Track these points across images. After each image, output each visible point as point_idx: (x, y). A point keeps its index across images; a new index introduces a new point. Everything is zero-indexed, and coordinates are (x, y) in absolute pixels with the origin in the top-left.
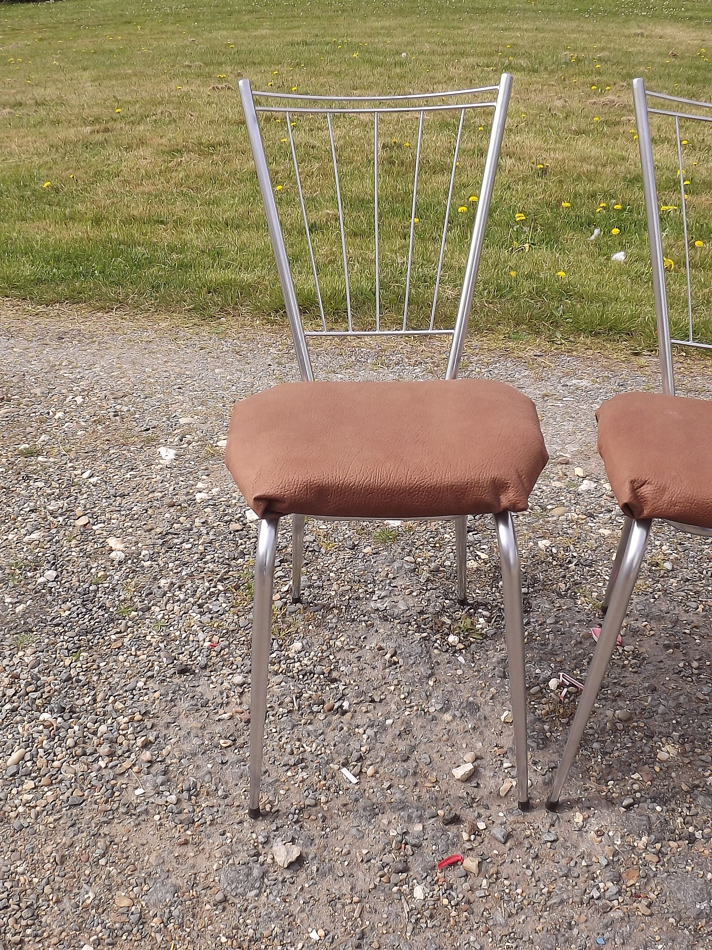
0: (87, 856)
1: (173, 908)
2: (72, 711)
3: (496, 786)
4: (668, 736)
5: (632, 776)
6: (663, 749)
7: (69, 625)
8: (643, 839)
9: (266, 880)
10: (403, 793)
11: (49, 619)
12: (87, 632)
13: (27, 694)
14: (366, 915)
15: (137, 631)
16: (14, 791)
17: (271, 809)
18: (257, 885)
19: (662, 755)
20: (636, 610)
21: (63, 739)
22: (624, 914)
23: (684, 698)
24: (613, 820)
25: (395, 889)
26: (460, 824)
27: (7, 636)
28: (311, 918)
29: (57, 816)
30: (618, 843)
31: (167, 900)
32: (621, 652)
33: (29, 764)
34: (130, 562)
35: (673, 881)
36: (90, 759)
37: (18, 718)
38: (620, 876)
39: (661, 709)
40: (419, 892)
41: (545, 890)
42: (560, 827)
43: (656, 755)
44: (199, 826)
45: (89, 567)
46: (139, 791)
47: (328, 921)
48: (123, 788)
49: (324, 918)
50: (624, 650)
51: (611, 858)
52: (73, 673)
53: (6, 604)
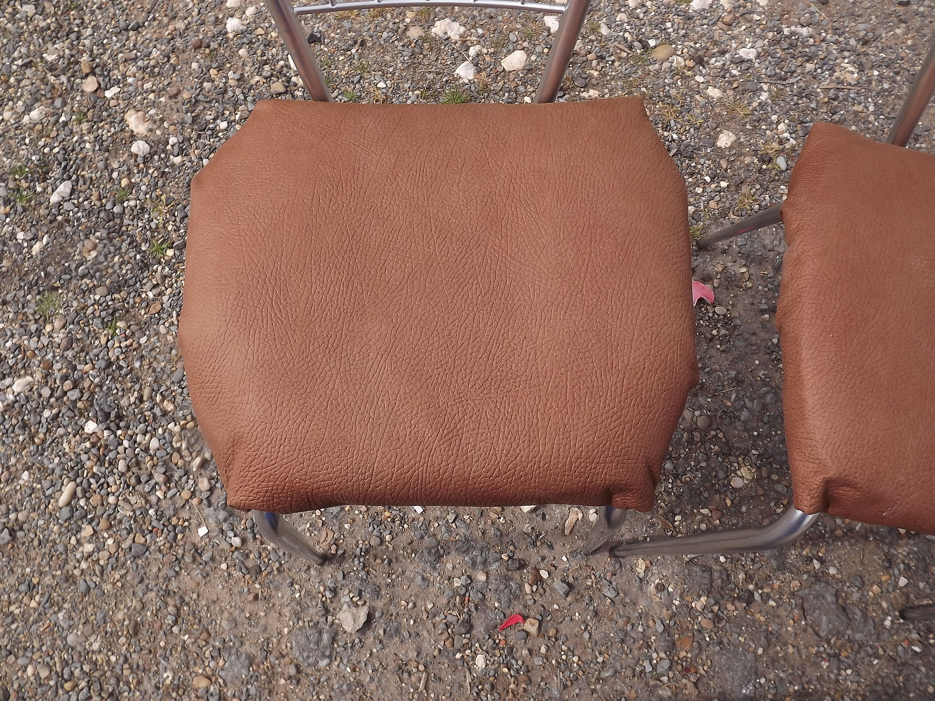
0: (159, 623)
1: (249, 686)
2: (120, 417)
3: (562, 518)
4: (746, 453)
5: (701, 510)
6: (738, 472)
7: (98, 274)
8: (702, 599)
9: (335, 645)
10: (468, 526)
11: (73, 266)
12: (120, 286)
13: (65, 393)
14: (431, 685)
15: (176, 282)
16: (73, 541)
17: (337, 550)
18: (327, 653)
19: (737, 483)
20: (736, 244)
21: (113, 463)
22: (672, 692)
23: (771, 398)
24: (675, 570)
25: (458, 656)
26: (523, 569)
27: (29, 297)
28: (380, 691)
29: (123, 572)
30: (677, 603)
31: (243, 677)
32: (710, 315)
33: (82, 502)
34: (156, 157)
35: (724, 657)
36: (147, 488)
37: (61, 431)
38: (674, 644)
39: (745, 414)
40: (480, 661)
41: (600, 659)
42: (621, 576)
43: (729, 481)
44: (267, 575)
45: (110, 168)
46: (203, 531)
47: (396, 693)
48: (186, 527)
49: (392, 689)
50: (714, 312)
51: (668, 622)
52: (112, 356)
53: (20, 241)
